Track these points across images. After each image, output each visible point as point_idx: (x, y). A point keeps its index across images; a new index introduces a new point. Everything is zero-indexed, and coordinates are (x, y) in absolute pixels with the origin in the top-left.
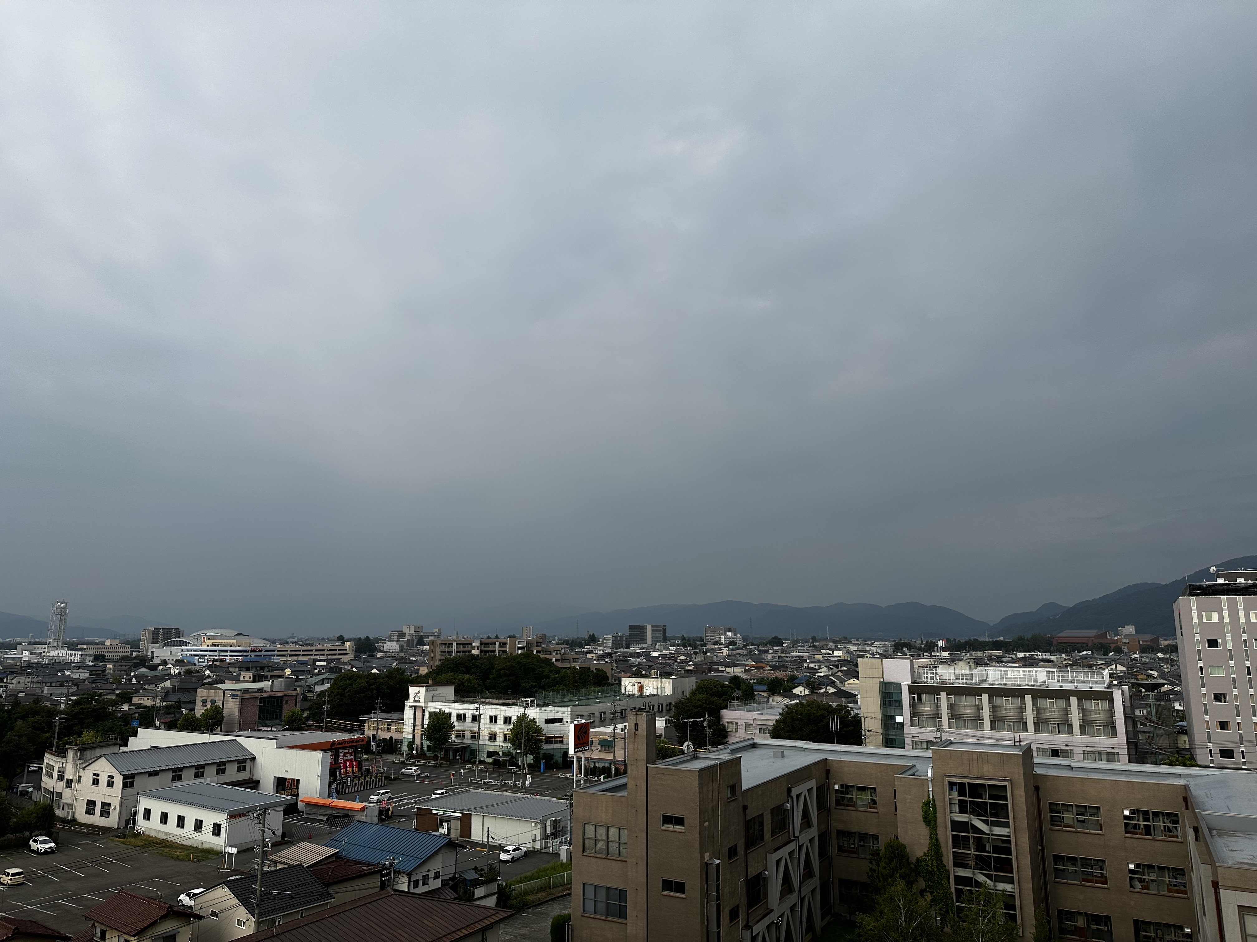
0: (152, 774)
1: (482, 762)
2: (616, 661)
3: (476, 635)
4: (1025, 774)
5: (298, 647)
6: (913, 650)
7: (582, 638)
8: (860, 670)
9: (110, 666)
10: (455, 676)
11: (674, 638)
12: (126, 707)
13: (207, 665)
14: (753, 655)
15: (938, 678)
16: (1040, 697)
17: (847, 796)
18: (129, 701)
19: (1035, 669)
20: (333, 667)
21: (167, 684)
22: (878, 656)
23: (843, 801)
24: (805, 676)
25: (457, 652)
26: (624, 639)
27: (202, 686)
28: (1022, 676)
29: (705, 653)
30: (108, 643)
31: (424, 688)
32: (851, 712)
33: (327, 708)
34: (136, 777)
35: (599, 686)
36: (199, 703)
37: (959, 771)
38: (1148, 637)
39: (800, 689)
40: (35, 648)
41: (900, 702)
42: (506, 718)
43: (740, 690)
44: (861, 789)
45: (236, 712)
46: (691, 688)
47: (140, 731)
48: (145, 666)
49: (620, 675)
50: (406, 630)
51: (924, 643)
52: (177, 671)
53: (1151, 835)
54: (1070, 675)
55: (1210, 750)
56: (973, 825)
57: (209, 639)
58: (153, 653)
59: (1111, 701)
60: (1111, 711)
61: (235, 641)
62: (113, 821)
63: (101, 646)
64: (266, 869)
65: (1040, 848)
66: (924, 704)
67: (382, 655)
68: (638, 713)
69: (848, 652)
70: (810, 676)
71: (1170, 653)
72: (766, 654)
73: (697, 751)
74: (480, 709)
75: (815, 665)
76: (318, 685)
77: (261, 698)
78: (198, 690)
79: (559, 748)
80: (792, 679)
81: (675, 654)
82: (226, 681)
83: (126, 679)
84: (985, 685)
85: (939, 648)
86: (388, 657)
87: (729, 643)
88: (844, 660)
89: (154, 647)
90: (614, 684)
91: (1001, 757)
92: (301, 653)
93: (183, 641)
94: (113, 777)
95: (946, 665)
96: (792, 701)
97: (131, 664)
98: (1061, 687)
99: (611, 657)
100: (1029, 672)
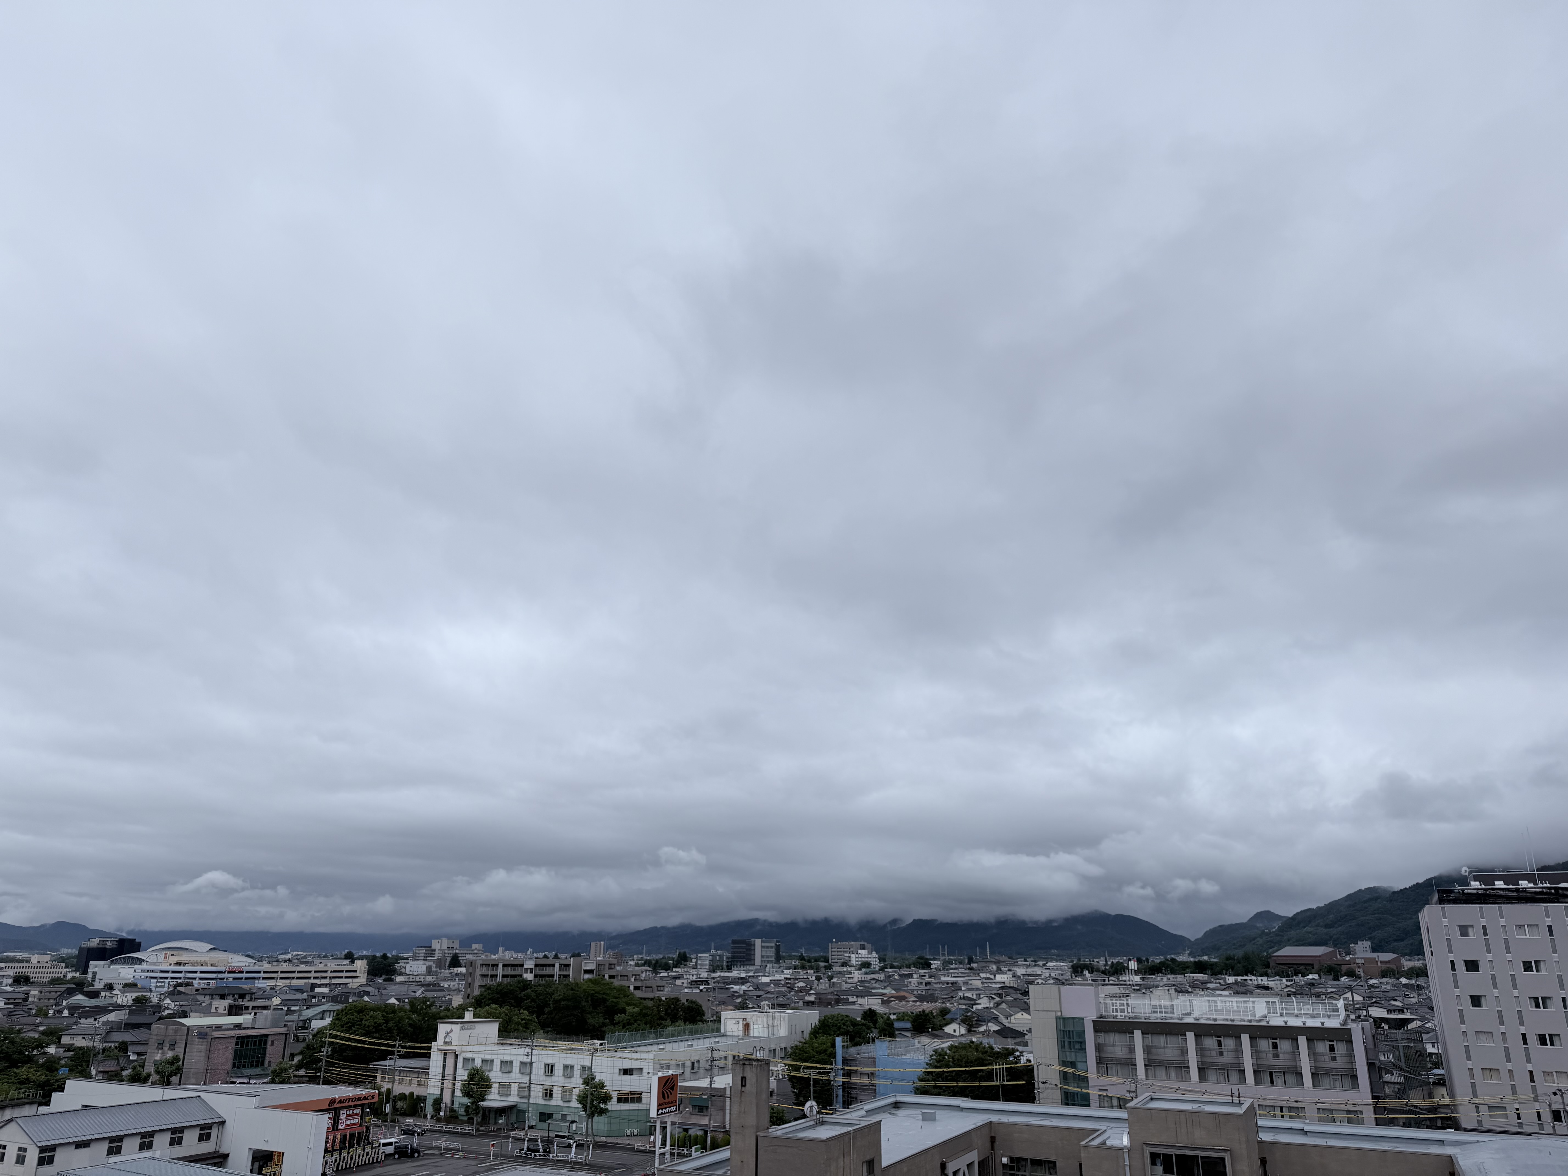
0: (80, 1145)
1: (531, 1127)
2: (714, 989)
3: (530, 952)
4: (1248, 1141)
5: (292, 967)
6: (1095, 973)
7: (669, 957)
8: (1032, 1002)
9: (34, 992)
10: (499, 1009)
11: (790, 957)
12: (52, 1050)
13: (167, 991)
14: (892, 981)
15: (1130, 1011)
16: (1261, 1037)
17: (1018, 1173)
18: (57, 1041)
19: (1251, 999)
20: (337, 996)
21: (112, 1017)
22: (1052, 981)
24: (960, 1009)
25: (504, 976)
26: (725, 959)
27: (158, 1020)
28: (1235, 1008)
29: (831, 978)
30: (35, 960)
31: (459, 1025)
32: (1021, 1057)
33: (327, 1052)
34: (56, 1150)
35: (692, 1023)
36: (153, 1043)
37: (1164, 1139)
38: (1387, 956)
39: (955, 1026)
41: (1082, 1043)
42: (566, 1067)
43: (876, 1028)
44: (1036, 1163)
45: (203, 1057)
46: (813, 1025)
48: (82, 993)
49: (718, 1009)
50: (436, 945)
51: (1109, 963)
52: (125, 999)
54: (1295, 1007)
55: (1477, 1107)
57: (172, 955)
58: (95, 974)
59: (1350, 1041)
60: (1351, 1054)
61: (207, 959)
63: (25, 964)
66: (1114, 1045)
67: (403, 980)
68: (747, 1063)
69: (1015, 977)
70: (966, 1009)
71: (1417, 977)
72: (910, 980)
73: (823, 1113)
74: (532, 1055)
75: (973, 995)
76: (316, 1019)
77: (238, 1038)
78: (154, 1026)
79: (637, 1108)
80: (944, 1012)
81: (792, 980)
82: (191, 1014)
83: (55, 1011)
84: (1189, 1020)
85: (1130, 971)
86: (411, 982)
87: (861, 964)
88: (1010, 987)
89: (95, 966)
90: (711, 1021)
91: (1217, 1119)
92: (296, 975)
93: (138, 958)
94: (25, 1150)
95: (1139, 994)
96: (943, 1043)
97: (63, 989)
98: (1286, 1023)
99: (706, 982)
100: (1245, 1002)
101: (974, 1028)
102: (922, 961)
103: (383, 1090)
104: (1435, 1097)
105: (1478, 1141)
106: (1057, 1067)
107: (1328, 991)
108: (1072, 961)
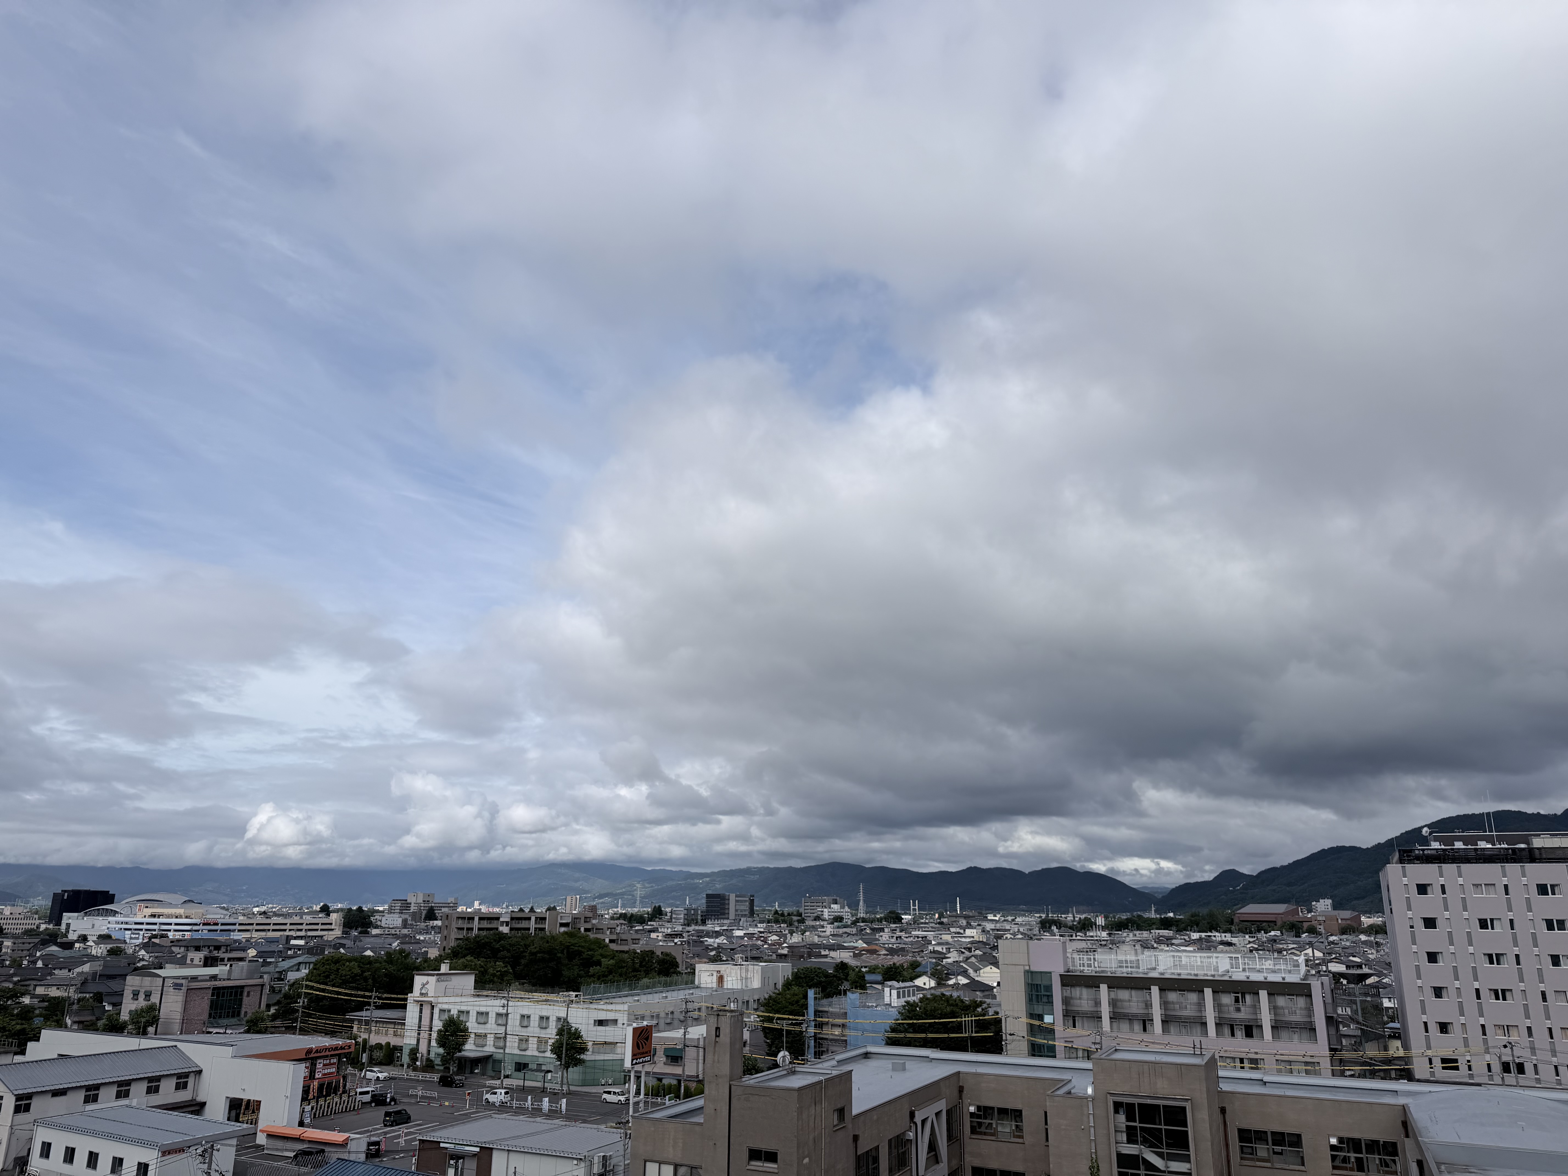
0: (57, 1093)
1: (507, 1076)
2: (689, 943)
3: (505, 906)
4: (1208, 1091)
5: (268, 921)
6: (1063, 928)
7: (644, 911)
8: (1000, 956)
9: (8, 943)
10: (477, 961)
11: (764, 911)
12: (26, 1000)
13: (142, 943)
14: (864, 935)
15: (1096, 965)
16: (1223, 991)
17: (984, 1121)
18: (32, 991)
19: (1215, 955)
20: (312, 948)
21: (86, 968)
22: (1020, 936)
23: (979, 1128)
24: (930, 962)
25: (479, 929)
26: (699, 912)
27: (133, 971)
28: (1199, 963)
29: (803, 932)
30: (7, 911)
31: (434, 978)
32: (989, 1009)
33: (304, 1002)
34: (33, 1099)
35: (667, 975)
36: (128, 996)
37: (1126, 1089)
38: (1347, 914)
39: (924, 979)
41: (1050, 996)
42: (541, 1018)
43: (848, 981)
44: (1003, 1111)
45: (179, 1007)
46: (786, 978)
48: (56, 944)
49: (693, 961)
50: (411, 899)
51: (1077, 919)
52: (100, 951)
53: (1363, 1171)
54: (1257, 962)
55: (1430, 1060)
56: (1144, 1160)
57: (147, 907)
58: (68, 925)
59: (1309, 996)
60: (1310, 1010)
61: (181, 911)
66: (1080, 999)
67: (379, 932)
68: (721, 1013)
69: (984, 931)
70: (936, 962)
71: (1376, 934)
72: (881, 934)
73: (794, 1063)
74: (508, 1006)
75: (942, 948)
76: (291, 971)
77: (214, 989)
78: (128, 977)
79: (612, 1058)
80: (915, 965)
81: (765, 933)
82: (167, 965)
83: (28, 962)
84: (1154, 974)
85: (1097, 927)
86: (387, 934)
87: (834, 919)
88: (979, 942)
89: (69, 918)
90: (685, 973)
91: (1180, 1069)
92: (272, 927)
93: (112, 910)
95: (1106, 949)
96: (913, 995)
97: (37, 940)
98: (1248, 978)
99: (681, 936)
100: (1208, 957)
101: (944, 981)
102: (893, 915)
103: (360, 1040)
104: (1390, 1050)
105: (1431, 1092)
106: (1024, 1020)
107: (1290, 948)
108: (1040, 917)
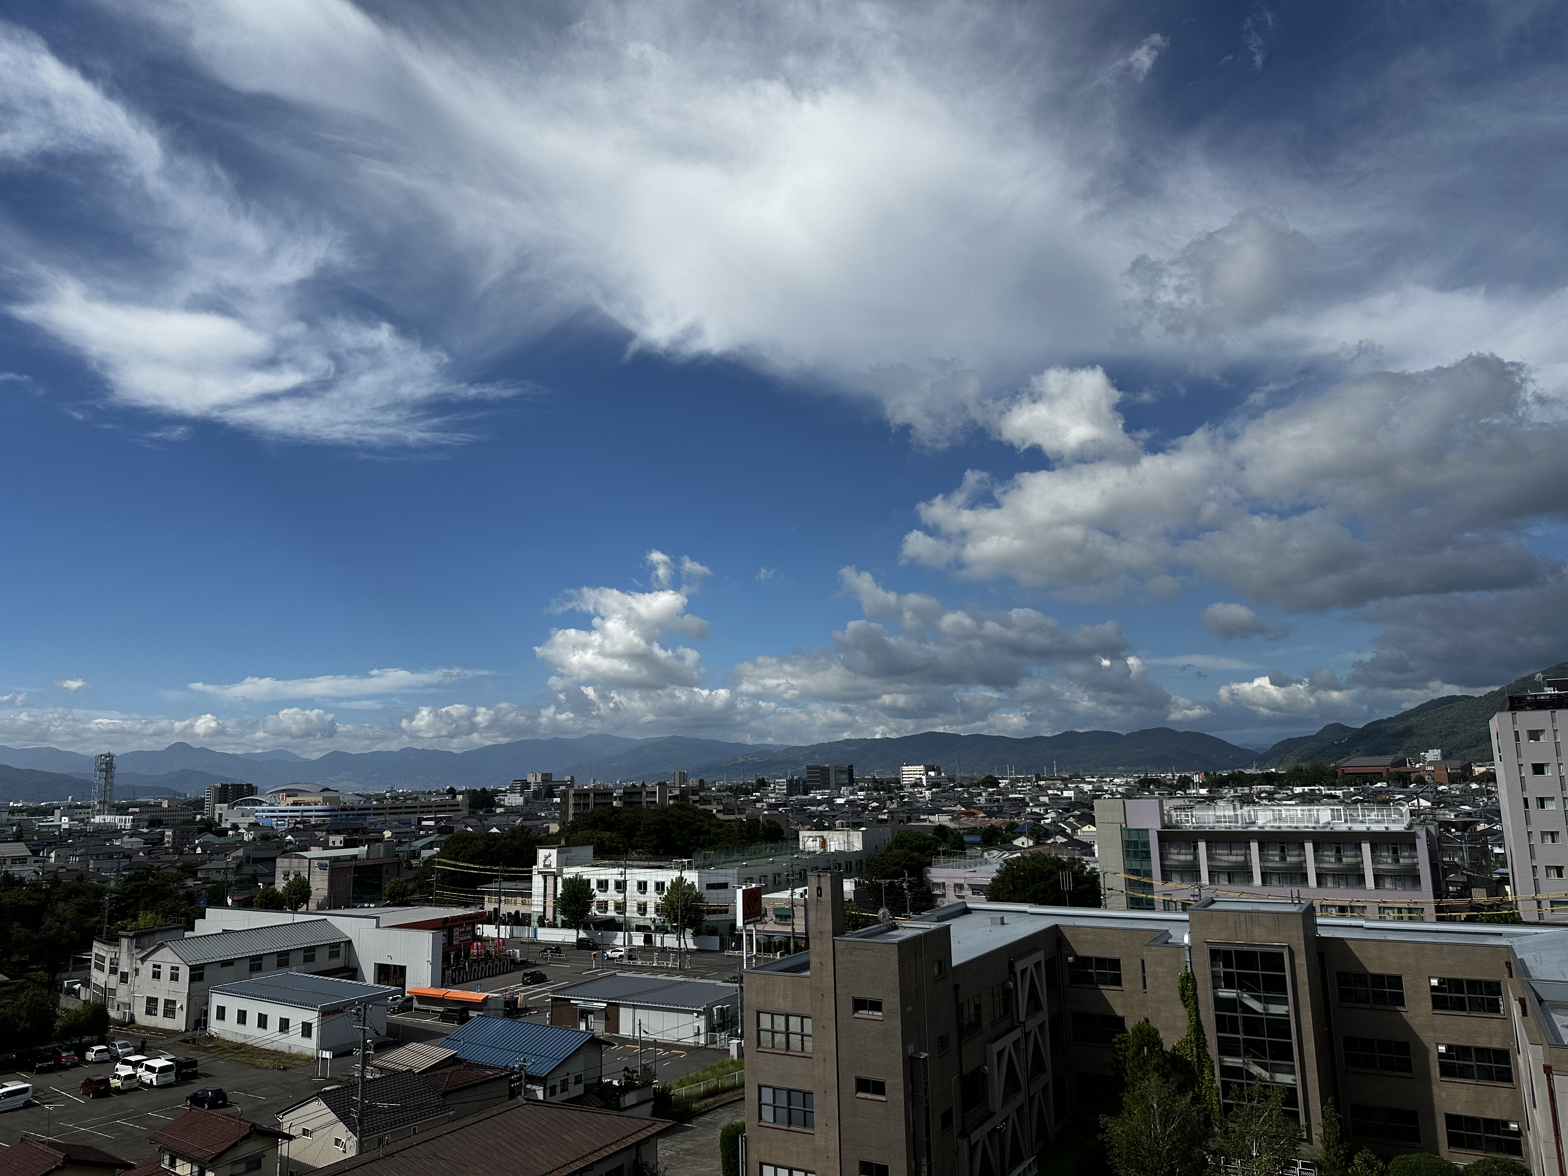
0: (226, 963)
2: (792, 811)
3: (618, 782)
4: (1306, 937)
5: (399, 804)
6: (1162, 787)
7: (748, 783)
8: (1096, 814)
9: (169, 833)
10: (594, 833)
11: (863, 780)
12: (190, 883)
13: (288, 828)
14: (962, 799)
15: (1194, 821)
16: (1324, 843)
17: (1083, 970)
18: (194, 874)
19: (1316, 807)
20: (443, 827)
21: (240, 853)
22: (1119, 796)
23: (1079, 977)
24: (1028, 823)
25: (595, 804)
26: (801, 783)
27: (282, 854)
28: (1300, 816)
29: (903, 797)
30: (165, 805)
31: (555, 851)
32: (1087, 866)
33: (437, 877)
34: (206, 967)
35: (772, 841)
36: (279, 876)
37: (1223, 937)
38: (1457, 764)
39: (1023, 839)
40: (77, 813)
41: (1148, 853)
42: (658, 884)
43: (947, 842)
44: (1101, 962)
45: (325, 885)
46: (887, 842)
47: (209, 912)
48: (211, 832)
49: (797, 828)
50: (531, 779)
51: (1176, 778)
52: (251, 837)
53: (1465, 1010)
54: (1360, 813)
55: (1539, 902)
56: (1242, 1003)
57: (289, 796)
58: (220, 815)
59: (1413, 844)
60: (1414, 857)
61: (320, 798)
62: (179, 1023)
63: (156, 809)
64: (369, 1077)
65: (1326, 1029)
66: (1178, 854)
67: (503, 811)
68: (821, 874)
69: (1081, 792)
70: (1034, 823)
71: (1486, 782)
72: (979, 798)
73: (895, 919)
74: (625, 874)
75: (1040, 810)
76: (425, 849)
77: (356, 868)
78: (278, 860)
79: (724, 919)
80: (1012, 827)
81: (865, 800)
82: (311, 848)
83: (189, 849)
84: (1253, 829)
85: (1195, 784)
86: (510, 812)
87: (931, 785)
88: (1077, 802)
89: (221, 808)
90: (791, 839)
91: (1276, 917)
92: (403, 810)
93: (257, 800)
94: (177, 969)
95: (1204, 805)
96: (1012, 854)
97: (194, 830)
98: (1350, 829)
99: (785, 805)
100: (1309, 810)
102: (990, 780)
103: (491, 909)
104: (1498, 895)
105: (1536, 933)
106: (1123, 875)
107: (1395, 798)
108: (1139, 777)
